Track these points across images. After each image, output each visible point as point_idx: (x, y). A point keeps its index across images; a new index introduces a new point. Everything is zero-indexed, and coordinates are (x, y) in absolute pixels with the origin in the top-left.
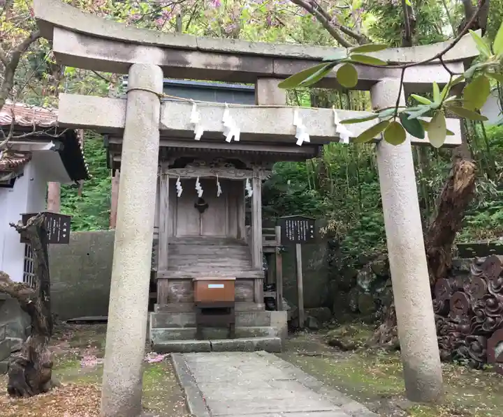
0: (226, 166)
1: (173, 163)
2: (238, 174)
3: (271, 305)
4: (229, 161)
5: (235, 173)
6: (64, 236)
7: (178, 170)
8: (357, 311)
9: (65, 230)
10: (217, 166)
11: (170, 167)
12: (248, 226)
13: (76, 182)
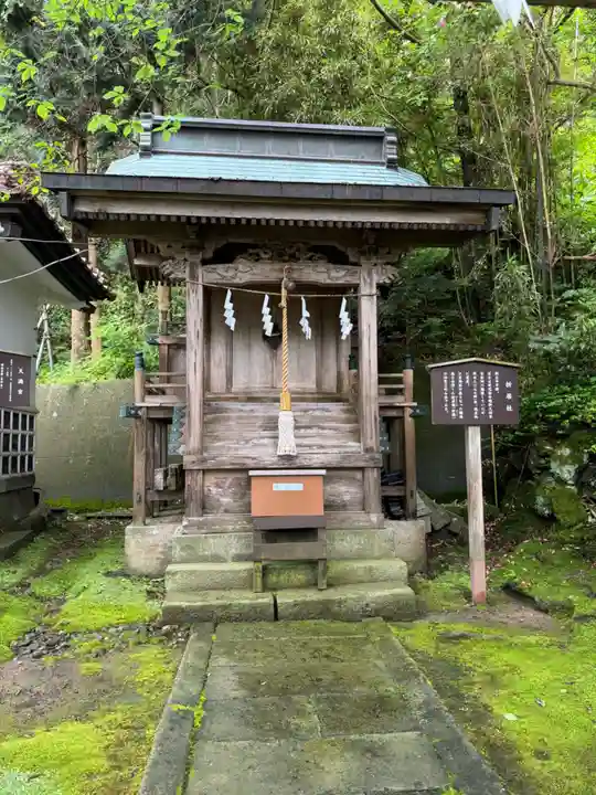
0: (310, 259)
1: (209, 254)
2: (334, 274)
3: (395, 509)
4: (315, 249)
5: (328, 272)
6: (20, 392)
7: (220, 268)
8: (552, 519)
9: (21, 381)
10: (294, 258)
11: (205, 262)
12: (354, 371)
13: (88, 303)
